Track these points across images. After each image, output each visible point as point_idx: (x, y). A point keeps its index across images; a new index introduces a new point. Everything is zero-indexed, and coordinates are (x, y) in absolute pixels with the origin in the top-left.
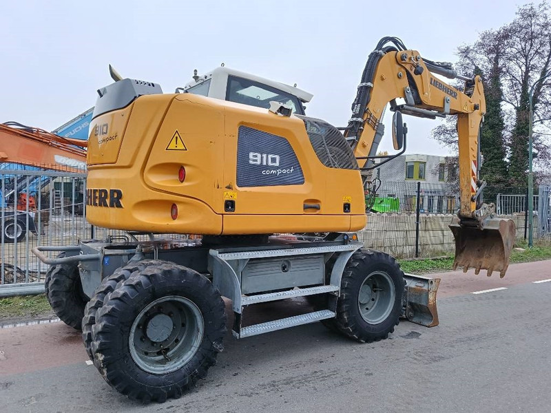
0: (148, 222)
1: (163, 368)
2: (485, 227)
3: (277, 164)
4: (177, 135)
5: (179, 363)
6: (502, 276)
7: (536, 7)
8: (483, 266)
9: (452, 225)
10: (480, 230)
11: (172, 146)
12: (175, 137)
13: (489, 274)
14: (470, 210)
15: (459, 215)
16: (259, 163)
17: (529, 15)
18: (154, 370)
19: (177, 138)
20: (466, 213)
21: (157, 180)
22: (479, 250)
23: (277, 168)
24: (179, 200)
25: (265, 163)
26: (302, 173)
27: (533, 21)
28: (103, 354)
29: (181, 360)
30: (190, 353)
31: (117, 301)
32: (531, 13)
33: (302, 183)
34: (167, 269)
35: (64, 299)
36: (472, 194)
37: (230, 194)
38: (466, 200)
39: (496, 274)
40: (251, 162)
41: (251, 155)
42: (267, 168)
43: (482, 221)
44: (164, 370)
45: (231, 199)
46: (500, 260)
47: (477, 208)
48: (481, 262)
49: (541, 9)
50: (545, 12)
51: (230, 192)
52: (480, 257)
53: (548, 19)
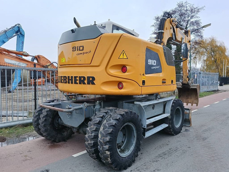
0: (109, 91)
1: (125, 154)
2: (191, 87)
3: (155, 64)
4: (123, 52)
5: (129, 151)
6: (197, 105)
7: (184, 3)
8: (189, 102)
9: (178, 87)
10: (189, 88)
11: (121, 57)
12: (122, 53)
13: (192, 105)
14: (186, 81)
15: (182, 83)
16: (151, 64)
17: (181, 6)
18: (123, 156)
19: (123, 53)
20: (185, 82)
21: (113, 72)
22: (186, 96)
23: (155, 66)
24: (123, 81)
25: (152, 64)
26: (161, 68)
27: (183, 8)
28: (109, 151)
29: (130, 150)
30: (132, 146)
31: (112, 127)
32: (182, 5)
33: (161, 72)
34: (127, 111)
35: (49, 128)
36: (187, 75)
37: (143, 78)
38: (185, 77)
39: (195, 105)
40: (149, 64)
41: (149, 60)
42: (153, 66)
43: (191, 85)
44: (126, 155)
45: (144, 80)
46: (195, 100)
47: (189, 80)
48: (188, 101)
49: (185, 4)
50: (187, 5)
51: (144, 77)
52: (188, 98)
53: (187, 8)
